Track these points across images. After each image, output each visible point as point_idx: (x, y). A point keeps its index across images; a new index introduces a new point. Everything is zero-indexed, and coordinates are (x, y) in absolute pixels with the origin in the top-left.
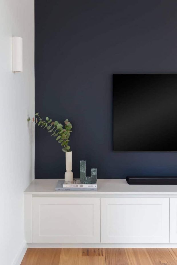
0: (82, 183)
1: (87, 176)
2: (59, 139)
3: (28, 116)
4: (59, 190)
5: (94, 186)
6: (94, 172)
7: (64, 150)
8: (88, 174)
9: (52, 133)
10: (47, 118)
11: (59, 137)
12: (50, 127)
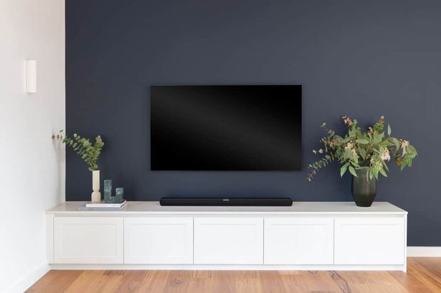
0: (106, 203)
1: (111, 196)
2: (86, 158)
3: (53, 132)
4: (82, 210)
5: (118, 205)
6: (119, 191)
7: (90, 169)
8: (114, 193)
9: (78, 151)
10: (75, 135)
11: (85, 155)
12: (75, 144)
